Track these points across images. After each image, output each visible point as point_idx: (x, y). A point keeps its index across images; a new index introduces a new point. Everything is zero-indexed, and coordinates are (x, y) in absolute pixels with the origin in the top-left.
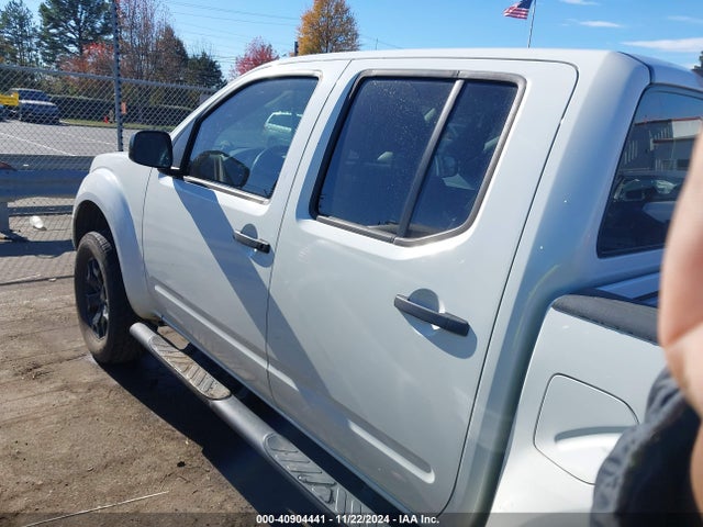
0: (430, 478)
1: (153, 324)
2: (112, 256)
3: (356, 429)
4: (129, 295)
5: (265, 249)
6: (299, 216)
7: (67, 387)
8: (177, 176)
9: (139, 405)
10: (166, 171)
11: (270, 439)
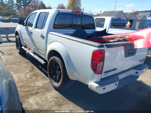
0: (44, 53)
1: (26, 47)
2: (19, 38)
3: (39, 50)
4: (21, 42)
5: (32, 33)
6: (34, 28)
7: (14, 56)
8: (25, 26)
9: (23, 58)
10: (24, 25)
11: (34, 55)
